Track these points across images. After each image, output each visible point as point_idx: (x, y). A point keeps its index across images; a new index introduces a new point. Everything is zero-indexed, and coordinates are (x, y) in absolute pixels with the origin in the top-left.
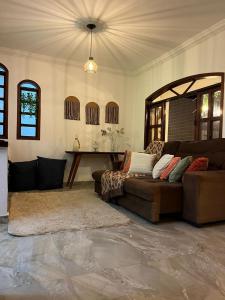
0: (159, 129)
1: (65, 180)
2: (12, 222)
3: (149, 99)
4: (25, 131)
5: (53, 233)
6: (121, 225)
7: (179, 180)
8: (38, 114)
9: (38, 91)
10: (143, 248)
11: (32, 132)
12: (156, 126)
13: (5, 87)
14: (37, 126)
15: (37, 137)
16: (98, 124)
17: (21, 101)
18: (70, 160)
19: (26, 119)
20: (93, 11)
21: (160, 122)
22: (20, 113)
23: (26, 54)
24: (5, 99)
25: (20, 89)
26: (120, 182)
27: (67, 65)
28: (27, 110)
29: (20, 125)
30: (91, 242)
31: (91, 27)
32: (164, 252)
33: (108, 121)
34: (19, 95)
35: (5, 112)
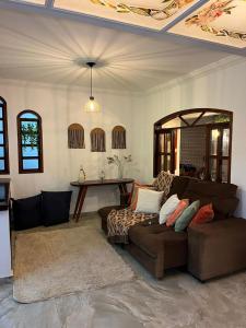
0: (169, 158)
1: (72, 212)
2: (16, 282)
3: (159, 124)
4: (27, 164)
5: (57, 297)
6: (124, 282)
7: (185, 230)
8: (39, 145)
9: (39, 121)
10: (144, 317)
11: (34, 164)
12: (166, 154)
13: (4, 119)
14: (40, 158)
15: (40, 170)
16: (104, 150)
17: (21, 133)
18: (76, 191)
19: (27, 152)
20: (90, 52)
21: (169, 151)
22: (21, 146)
23: (24, 82)
24: (5, 132)
25: (20, 120)
26: (125, 229)
27: (69, 90)
28: (28, 142)
29: (21, 158)
30: (93, 310)
31: (91, 65)
32: (164, 323)
33: (115, 147)
34: (19, 126)
35: (5, 145)
